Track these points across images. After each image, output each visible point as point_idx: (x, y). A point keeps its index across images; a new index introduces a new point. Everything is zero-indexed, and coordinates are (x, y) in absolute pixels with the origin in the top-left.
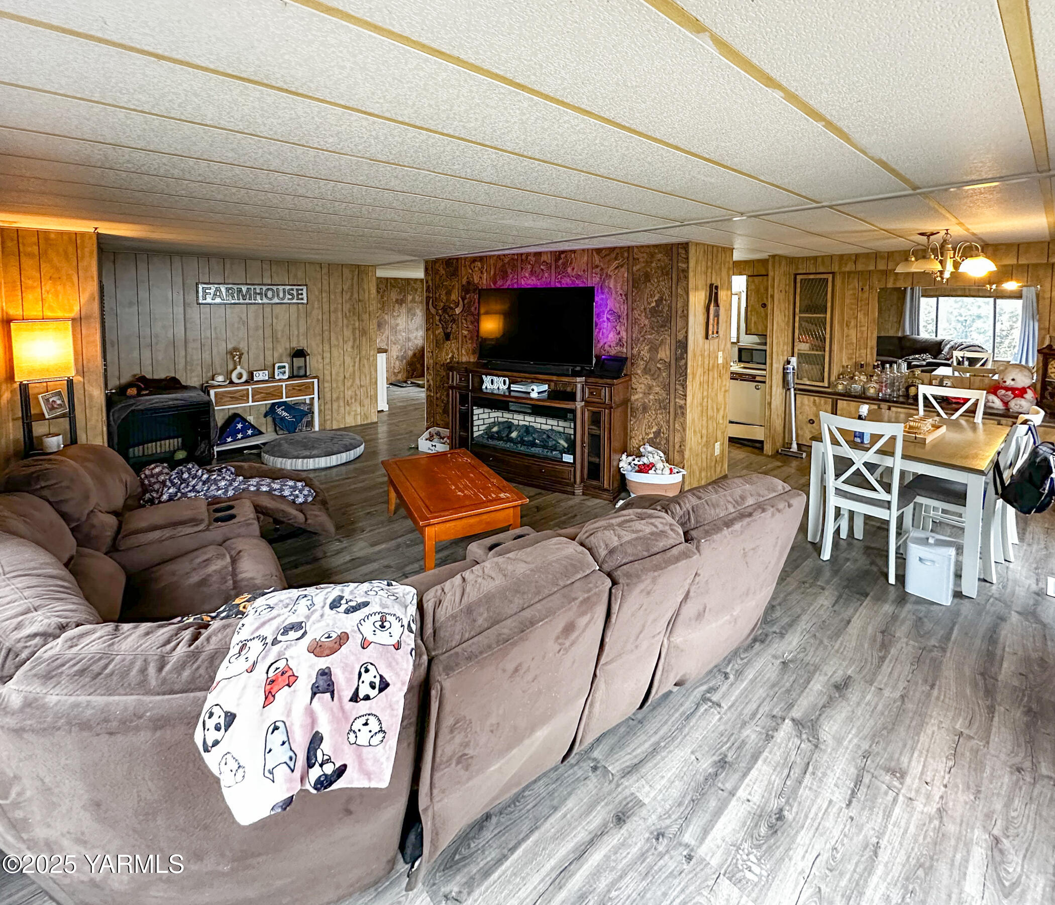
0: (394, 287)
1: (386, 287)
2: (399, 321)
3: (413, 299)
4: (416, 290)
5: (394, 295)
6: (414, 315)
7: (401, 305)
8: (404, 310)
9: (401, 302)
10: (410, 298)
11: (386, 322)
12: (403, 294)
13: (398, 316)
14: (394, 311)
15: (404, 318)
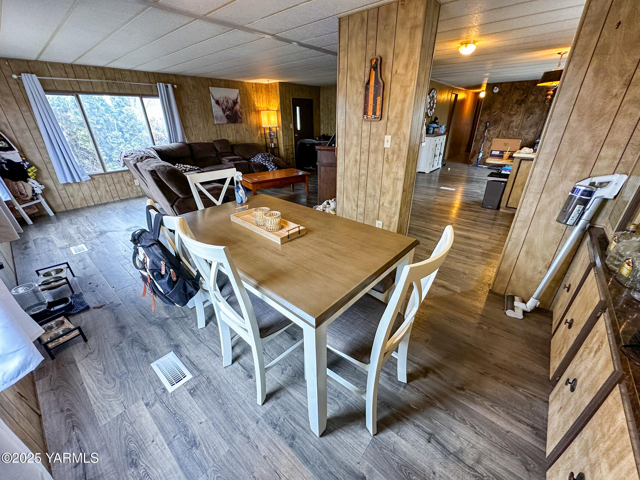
1: (510, 90)
6: (532, 114)
7: (520, 104)
9: (520, 103)
11: (501, 119)
12: (525, 96)
13: (514, 114)
14: (511, 110)
15: (520, 116)
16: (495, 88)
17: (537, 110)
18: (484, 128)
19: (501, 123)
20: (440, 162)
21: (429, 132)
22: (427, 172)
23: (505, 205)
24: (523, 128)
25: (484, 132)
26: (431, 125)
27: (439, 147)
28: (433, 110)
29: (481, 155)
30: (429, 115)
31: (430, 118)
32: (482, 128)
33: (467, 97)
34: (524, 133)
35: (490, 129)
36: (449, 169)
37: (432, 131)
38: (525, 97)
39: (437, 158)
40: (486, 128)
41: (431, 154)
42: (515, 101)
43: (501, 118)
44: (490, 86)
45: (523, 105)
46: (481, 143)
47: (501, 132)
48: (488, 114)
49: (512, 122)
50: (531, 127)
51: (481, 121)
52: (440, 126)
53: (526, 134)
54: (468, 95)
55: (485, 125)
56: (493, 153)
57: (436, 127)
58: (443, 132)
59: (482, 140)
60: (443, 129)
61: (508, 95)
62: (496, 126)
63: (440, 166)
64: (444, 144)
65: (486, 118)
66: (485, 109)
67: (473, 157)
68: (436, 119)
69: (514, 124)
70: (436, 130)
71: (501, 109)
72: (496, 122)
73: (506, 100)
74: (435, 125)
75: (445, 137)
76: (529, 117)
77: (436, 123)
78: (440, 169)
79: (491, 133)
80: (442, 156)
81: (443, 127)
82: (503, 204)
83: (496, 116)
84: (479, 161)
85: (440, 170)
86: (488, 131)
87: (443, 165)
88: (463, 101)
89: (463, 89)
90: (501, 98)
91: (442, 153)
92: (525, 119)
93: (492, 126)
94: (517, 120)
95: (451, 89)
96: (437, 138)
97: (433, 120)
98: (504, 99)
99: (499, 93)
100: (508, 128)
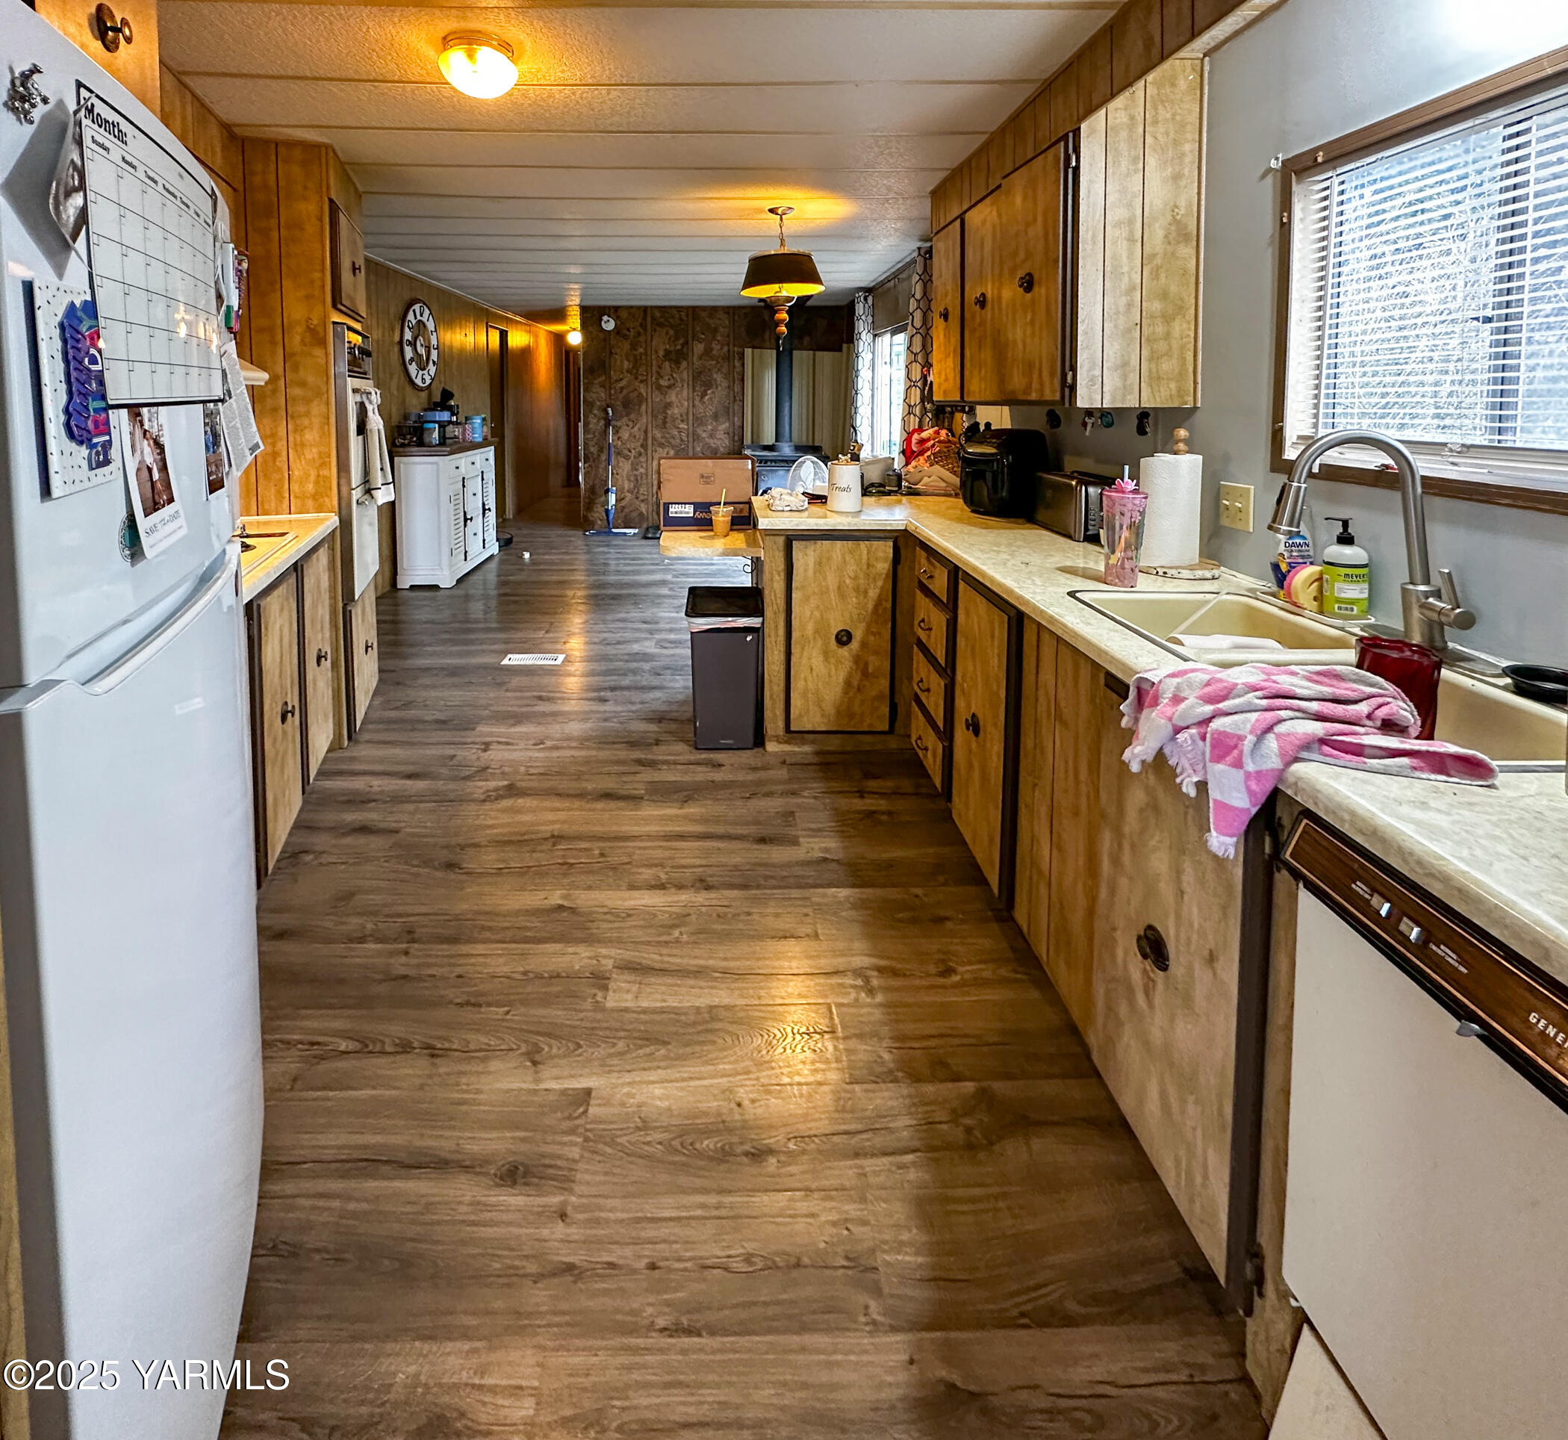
0: (661, 325)
1: (643, 326)
2: (672, 397)
3: (708, 352)
4: (715, 330)
5: (660, 343)
6: (709, 385)
7: (678, 363)
8: (684, 374)
9: (676, 357)
10: (699, 348)
11: (641, 399)
12: (681, 341)
13: (669, 387)
14: (660, 376)
15: (685, 392)
16: (605, 318)
17: (718, 377)
18: (602, 422)
19: (644, 407)
20: (492, 535)
21: (427, 440)
22: (446, 581)
23: (781, 724)
24: (699, 421)
25: (605, 433)
26: (430, 415)
27: (474, 486)
28: (432, 369)
29: (612, 499)
30: (418, 382)
31: (424, 394)
32: (596, 424)
33: (536, 342)
34: (704, 435)
35: (619, 424)
36: (527, 555)
37: (436, 435)
38: (683, 345)
39: (476, 525)
40: (608, 423)
41: (449, 515)
42: (661, 353)
43: (640, 394)
44: (591, 315)
45: (684, 364)
46: (603, 465)
47: (650, 435)
48: (603, 386)
49: (669, 405)
50: (716, 417)
51: (589, 404)
52: (467, 419)
53: (711, 436)
54: (536, 337)
55: (603, 415)
56: (675, 511)
57: (450, 422)
58: (478, 437)
59: (604, 457)
60: (477, 428)
61: (642, 339)
62: (632, 416)
63: (494, 548)
64: (491, 476)
65: (599, 394)
66: (591, 371)
67: (590, 506)
68: (447, 395)
69: (676, 411)
70: (453, 431)
71: (634, 372)
72: (629, 405)
73: (641, 350)
74: (445, 416)
75: (490, 452)
76: (704, 394)
77: (450, 409)
78: (496, 560)
79: (625, 434)
80: (492, 516)
81: (478, 421)
82: (773, 723)
83: (625, 392)
84: (611, 517)
85: (493, 565)
86: (616, 432)
87: (505, 543)
88: (526, 353)
89: (518, 319)
90: (626, 346)
91: (491, 503)
92: (697, 399)
93: (622, 417)
94: (679, 400)
95: (483, 314)
96: (463, 460)
97: (437, 398)
98: (634, 347)
99: (617, 330)
100: (665, 422)
